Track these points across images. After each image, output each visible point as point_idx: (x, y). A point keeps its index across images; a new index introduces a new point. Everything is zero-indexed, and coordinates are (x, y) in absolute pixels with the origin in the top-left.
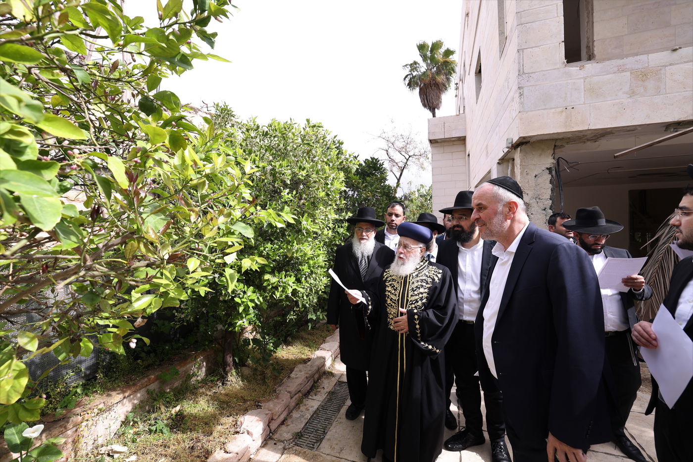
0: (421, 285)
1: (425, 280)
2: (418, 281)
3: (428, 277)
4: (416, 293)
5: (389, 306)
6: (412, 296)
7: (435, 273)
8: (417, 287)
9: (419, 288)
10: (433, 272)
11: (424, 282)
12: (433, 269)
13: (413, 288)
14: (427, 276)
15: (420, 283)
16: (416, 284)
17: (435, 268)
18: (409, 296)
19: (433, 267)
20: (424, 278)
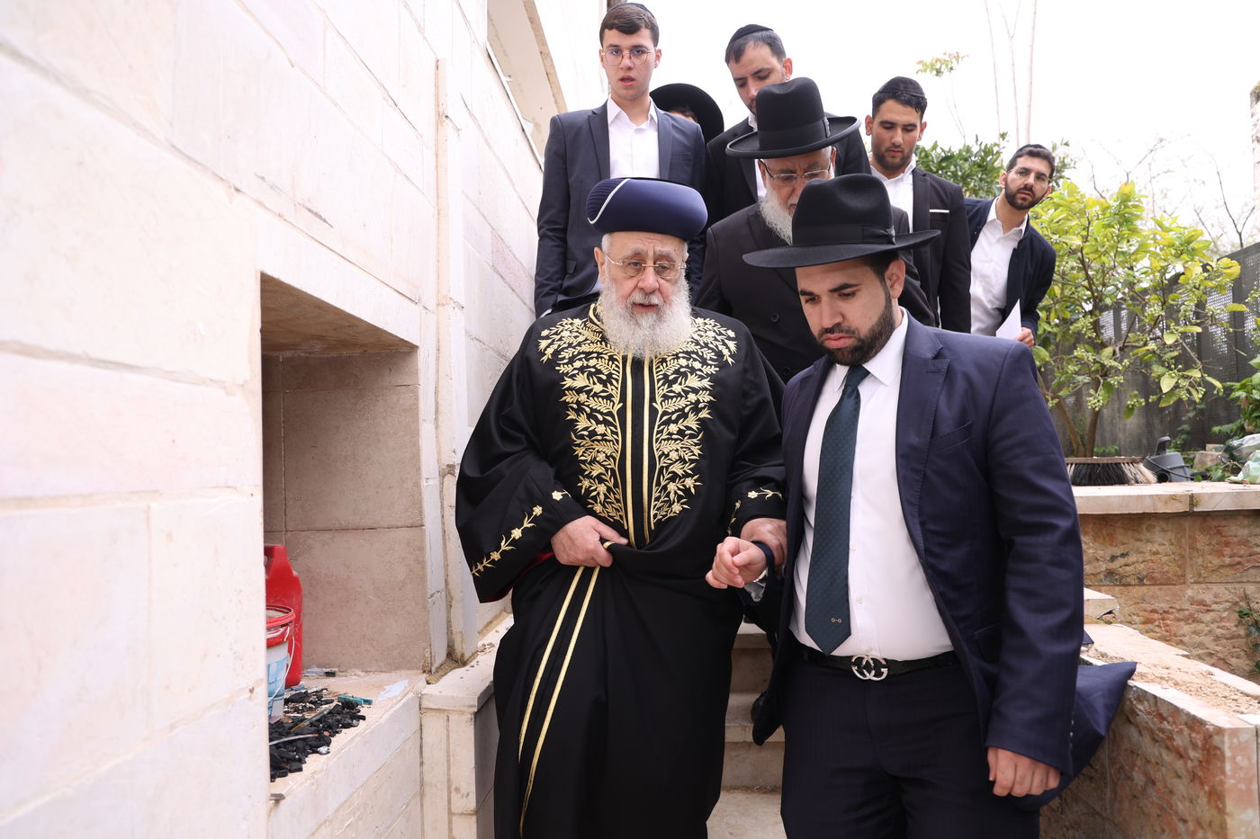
0: (687, 366)
1: (693, 352)
2: (677, 357)
3: (702, 347)
4: (677, 388)
5: (582, 437)
6: (665, 397)
7: (719, 338)
8: (677, 372)
9: (685, 375)
10: (711, 334)
11: (695, 360)
12: (710, 327)
13: (666, 376)
14: (697, 343)
15: (683, 362)
16: (672, 366)
17: (712, 322)
18: (659, 399)
19: (707, 321)
20: (692, 347)
